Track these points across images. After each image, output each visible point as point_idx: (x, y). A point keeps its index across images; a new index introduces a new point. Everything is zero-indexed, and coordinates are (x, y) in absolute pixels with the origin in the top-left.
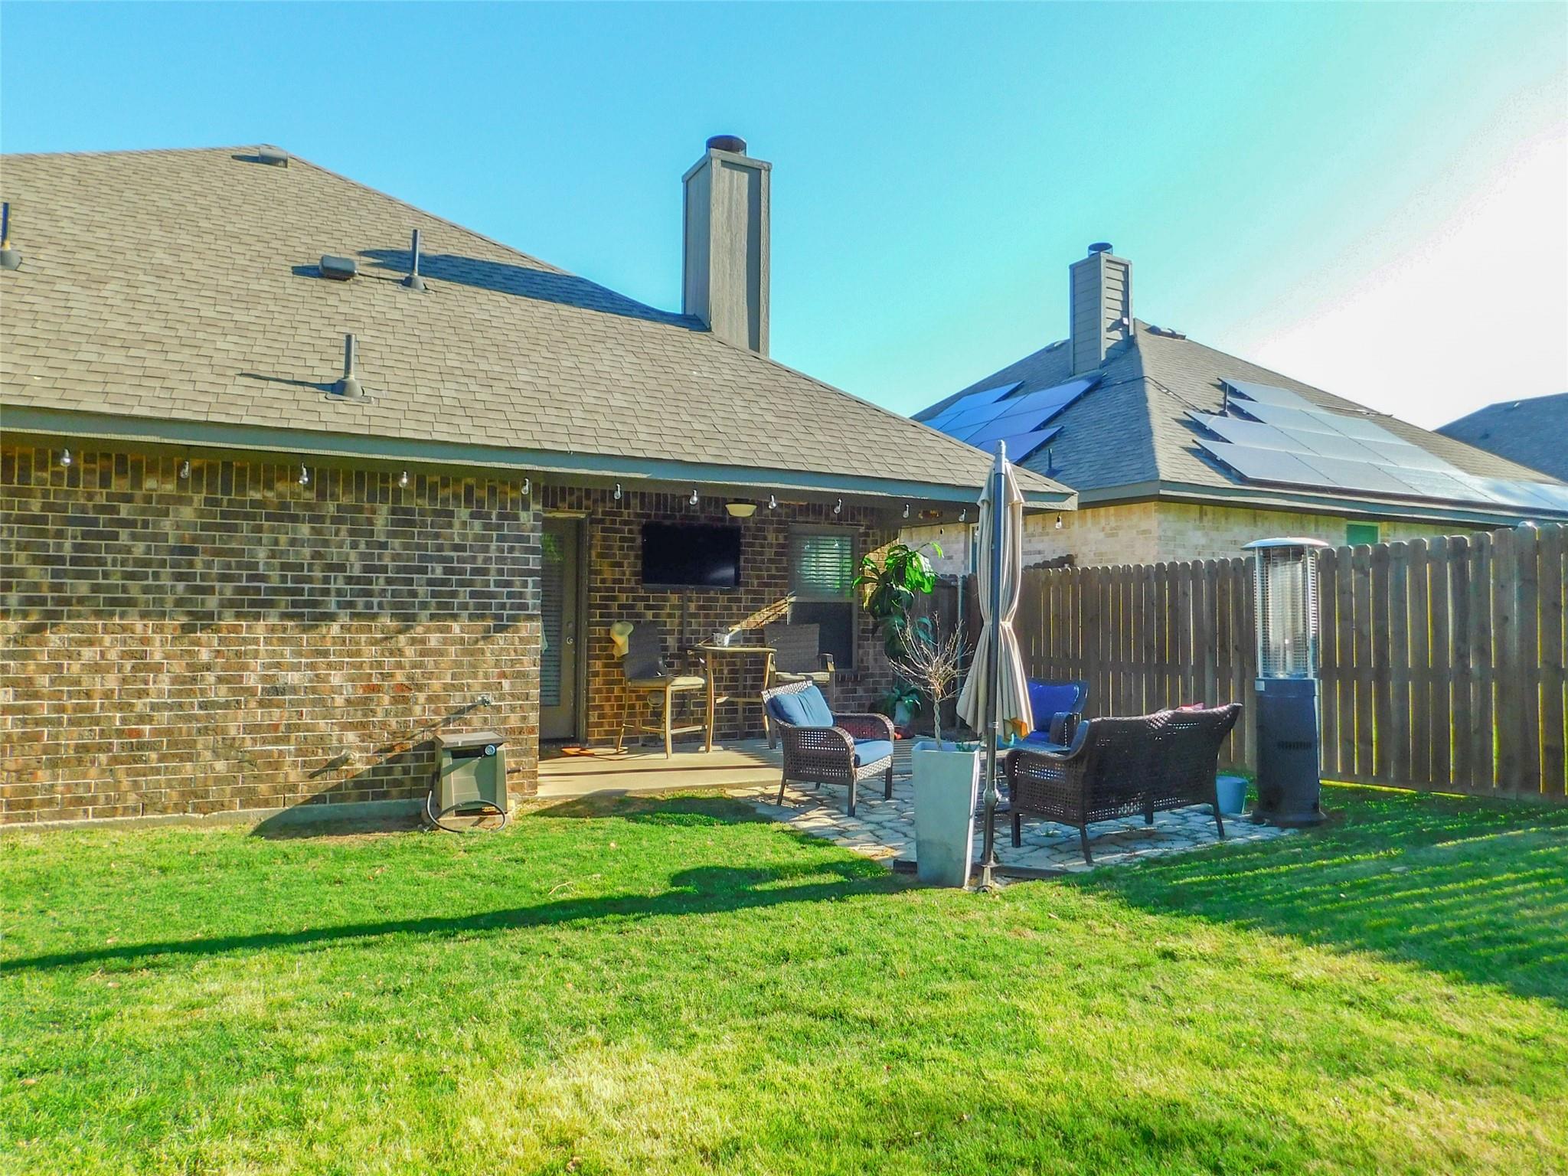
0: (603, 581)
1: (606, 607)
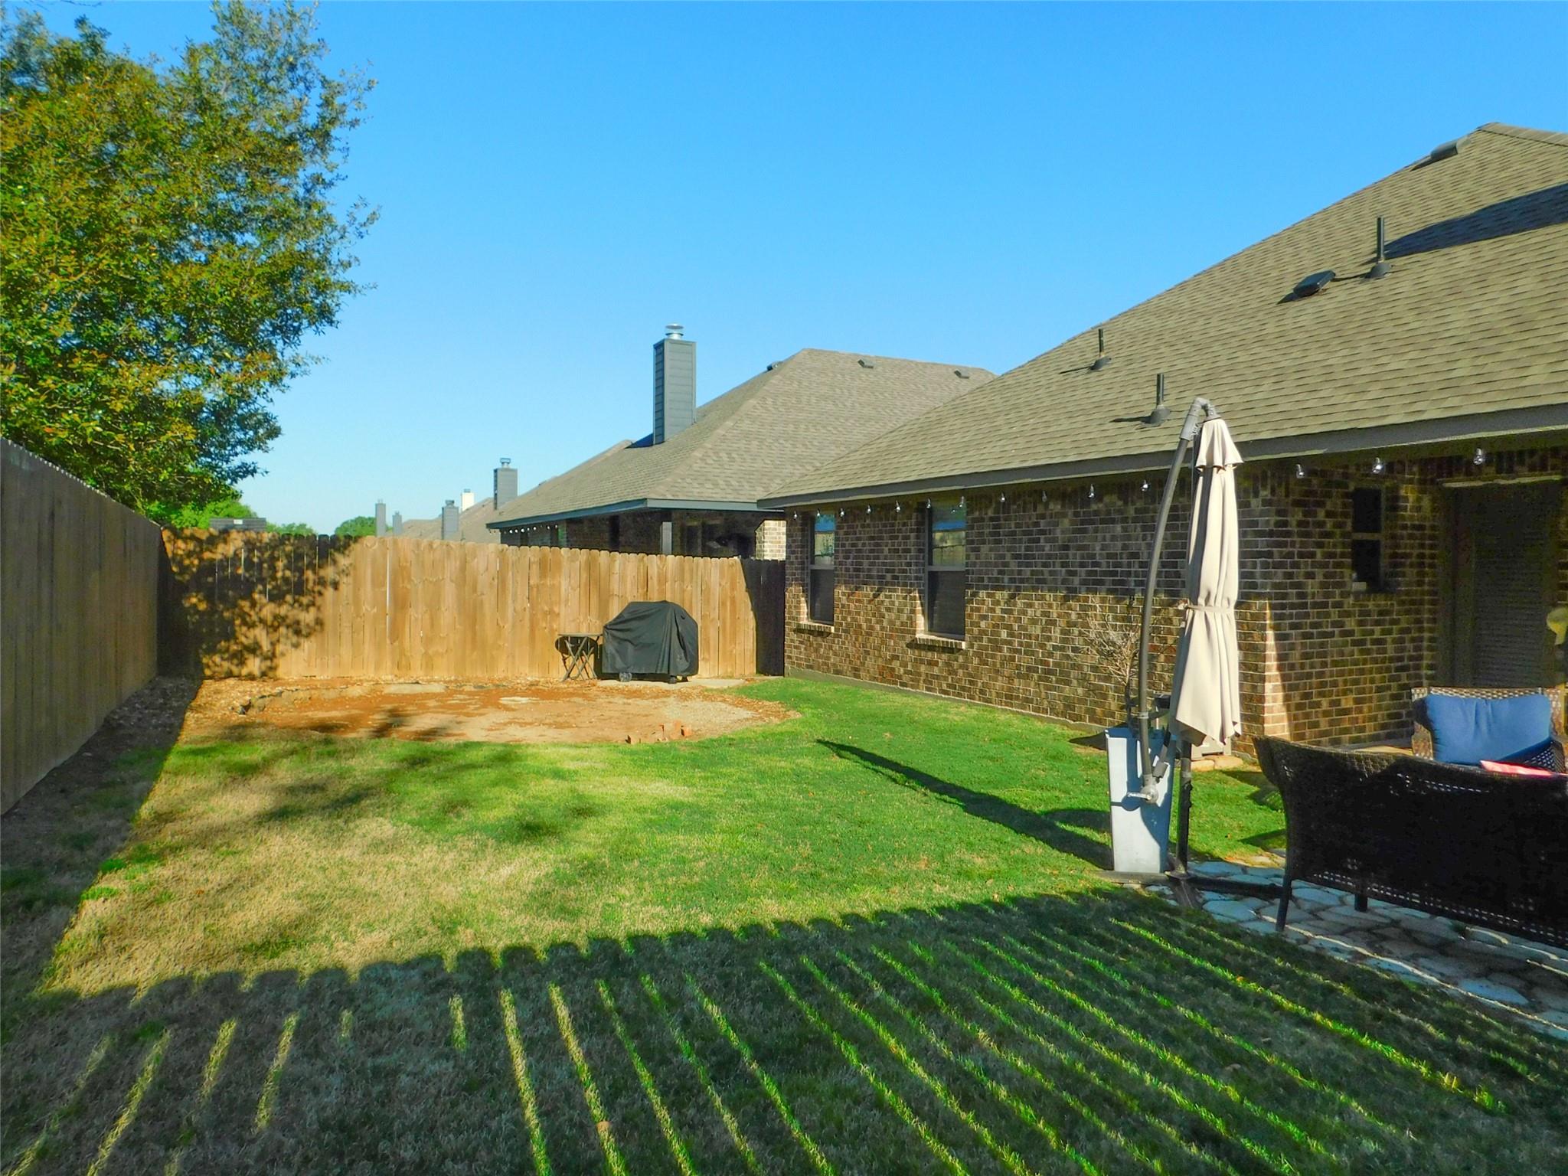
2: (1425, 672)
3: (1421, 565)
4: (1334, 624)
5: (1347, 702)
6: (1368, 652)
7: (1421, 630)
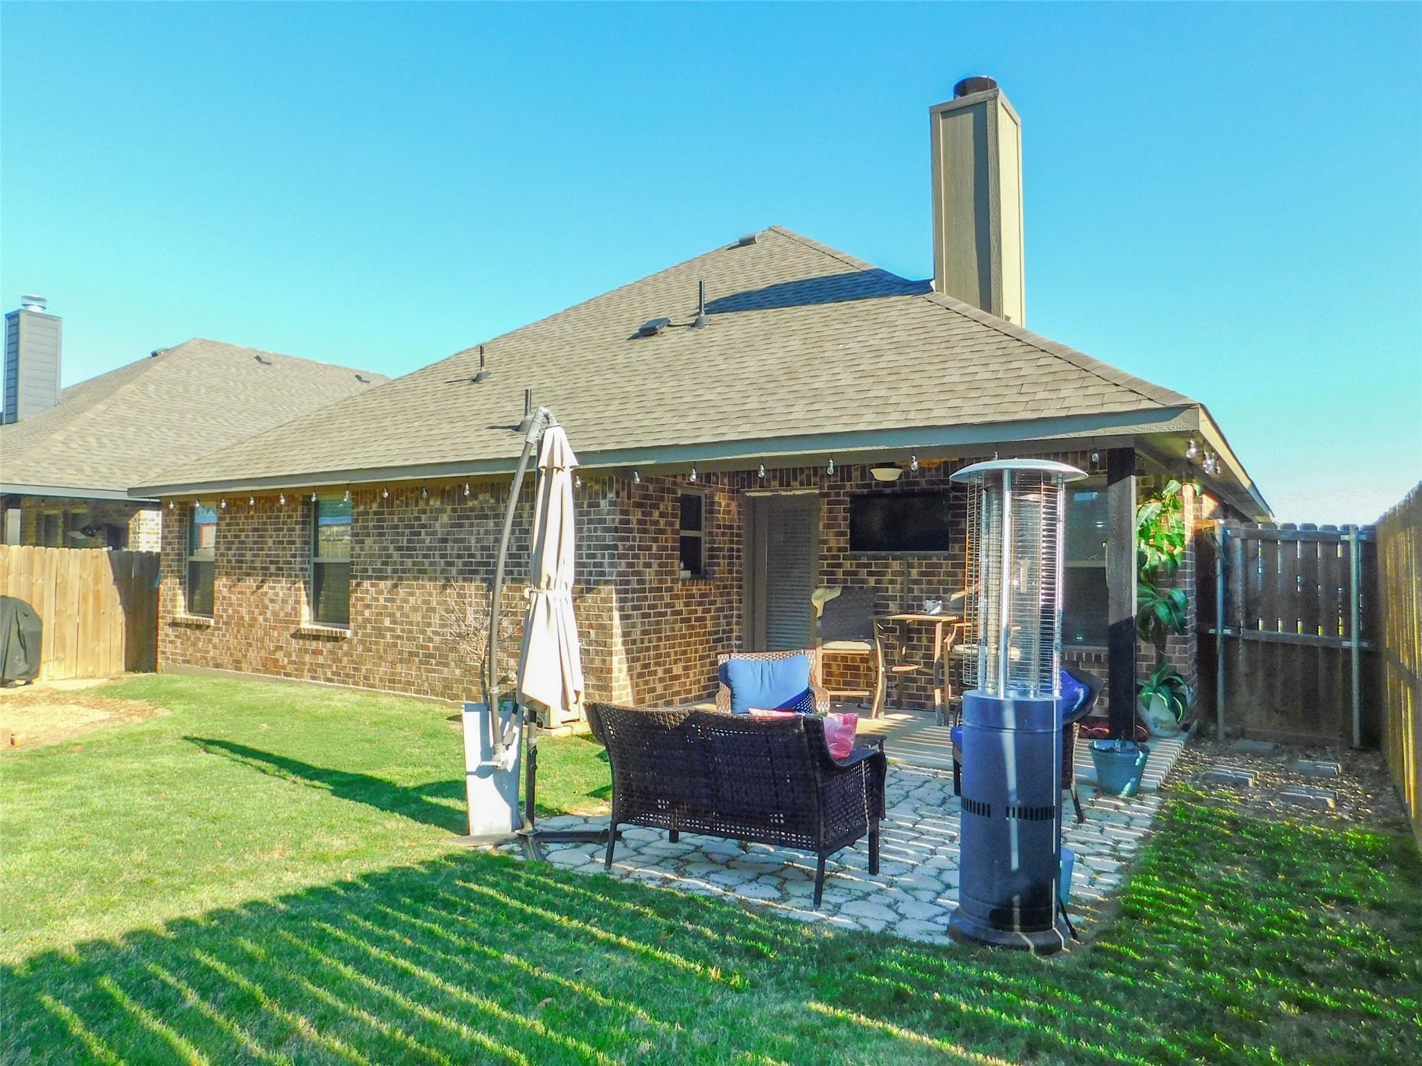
0: (829, 549)
1: (833, 573)
2: (734, 642)
3: (731, 557)
4: (668, 605)
5: (678, 670)
6: (693, 627)
7: (731, 609)
